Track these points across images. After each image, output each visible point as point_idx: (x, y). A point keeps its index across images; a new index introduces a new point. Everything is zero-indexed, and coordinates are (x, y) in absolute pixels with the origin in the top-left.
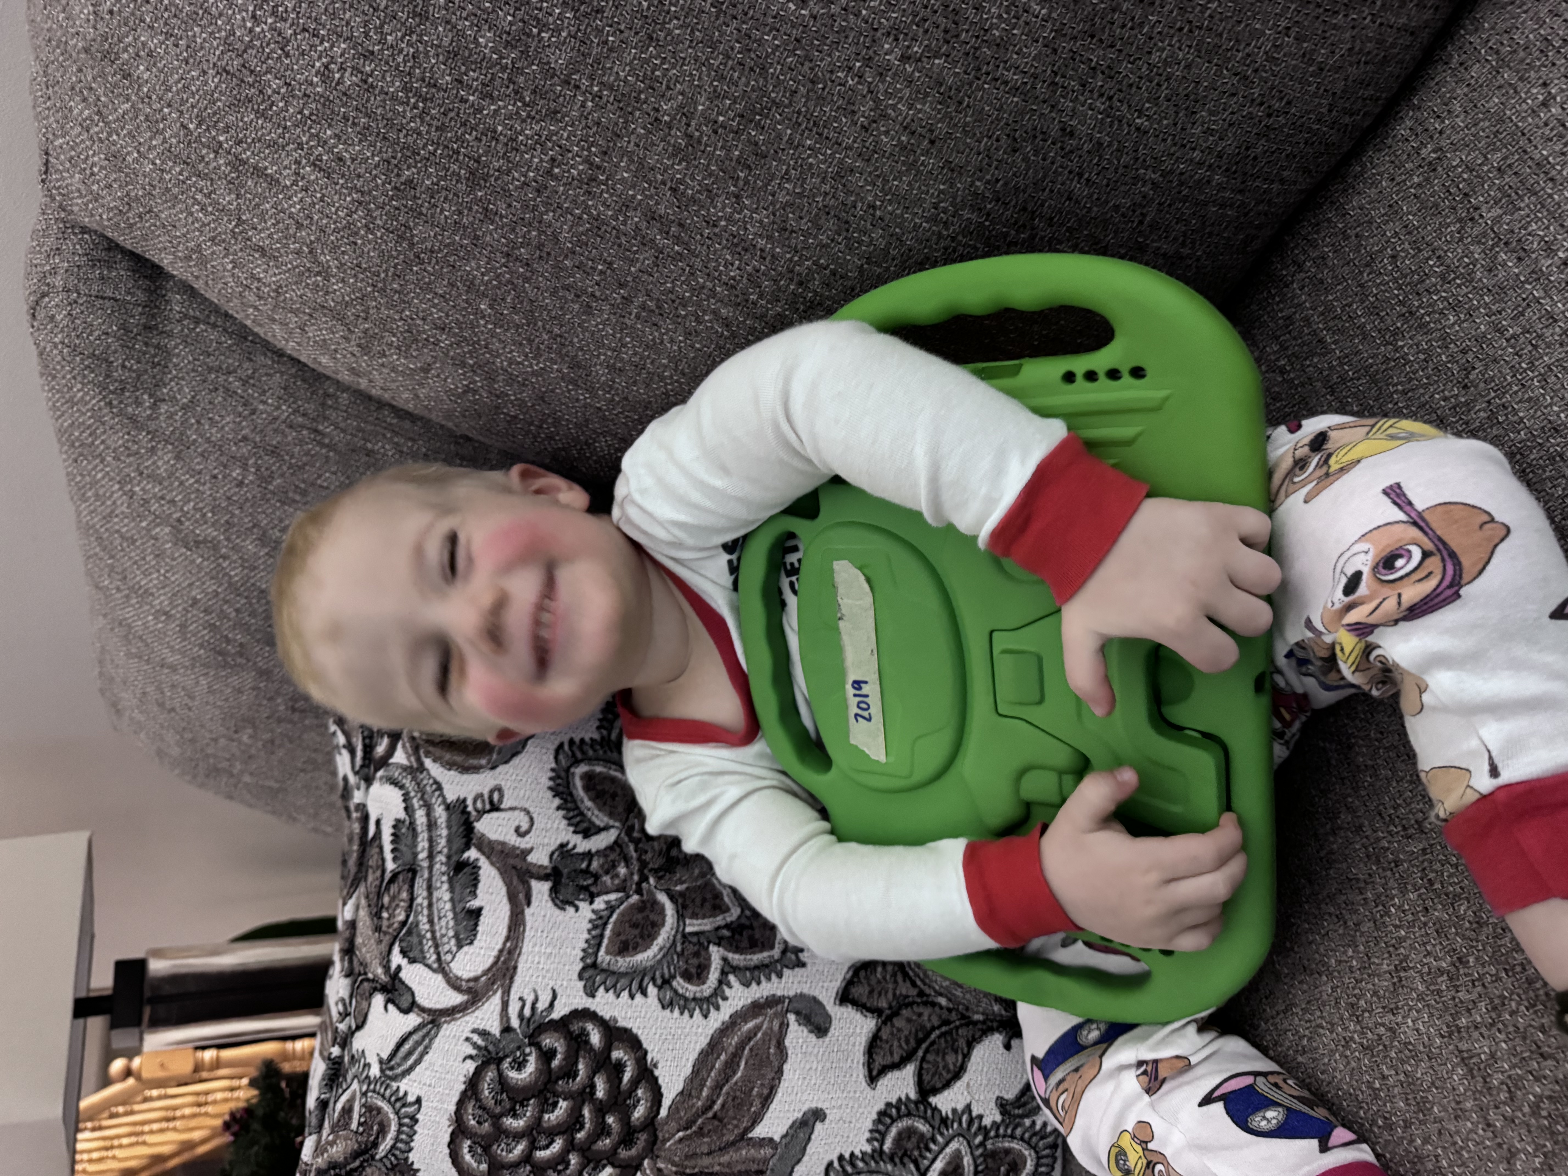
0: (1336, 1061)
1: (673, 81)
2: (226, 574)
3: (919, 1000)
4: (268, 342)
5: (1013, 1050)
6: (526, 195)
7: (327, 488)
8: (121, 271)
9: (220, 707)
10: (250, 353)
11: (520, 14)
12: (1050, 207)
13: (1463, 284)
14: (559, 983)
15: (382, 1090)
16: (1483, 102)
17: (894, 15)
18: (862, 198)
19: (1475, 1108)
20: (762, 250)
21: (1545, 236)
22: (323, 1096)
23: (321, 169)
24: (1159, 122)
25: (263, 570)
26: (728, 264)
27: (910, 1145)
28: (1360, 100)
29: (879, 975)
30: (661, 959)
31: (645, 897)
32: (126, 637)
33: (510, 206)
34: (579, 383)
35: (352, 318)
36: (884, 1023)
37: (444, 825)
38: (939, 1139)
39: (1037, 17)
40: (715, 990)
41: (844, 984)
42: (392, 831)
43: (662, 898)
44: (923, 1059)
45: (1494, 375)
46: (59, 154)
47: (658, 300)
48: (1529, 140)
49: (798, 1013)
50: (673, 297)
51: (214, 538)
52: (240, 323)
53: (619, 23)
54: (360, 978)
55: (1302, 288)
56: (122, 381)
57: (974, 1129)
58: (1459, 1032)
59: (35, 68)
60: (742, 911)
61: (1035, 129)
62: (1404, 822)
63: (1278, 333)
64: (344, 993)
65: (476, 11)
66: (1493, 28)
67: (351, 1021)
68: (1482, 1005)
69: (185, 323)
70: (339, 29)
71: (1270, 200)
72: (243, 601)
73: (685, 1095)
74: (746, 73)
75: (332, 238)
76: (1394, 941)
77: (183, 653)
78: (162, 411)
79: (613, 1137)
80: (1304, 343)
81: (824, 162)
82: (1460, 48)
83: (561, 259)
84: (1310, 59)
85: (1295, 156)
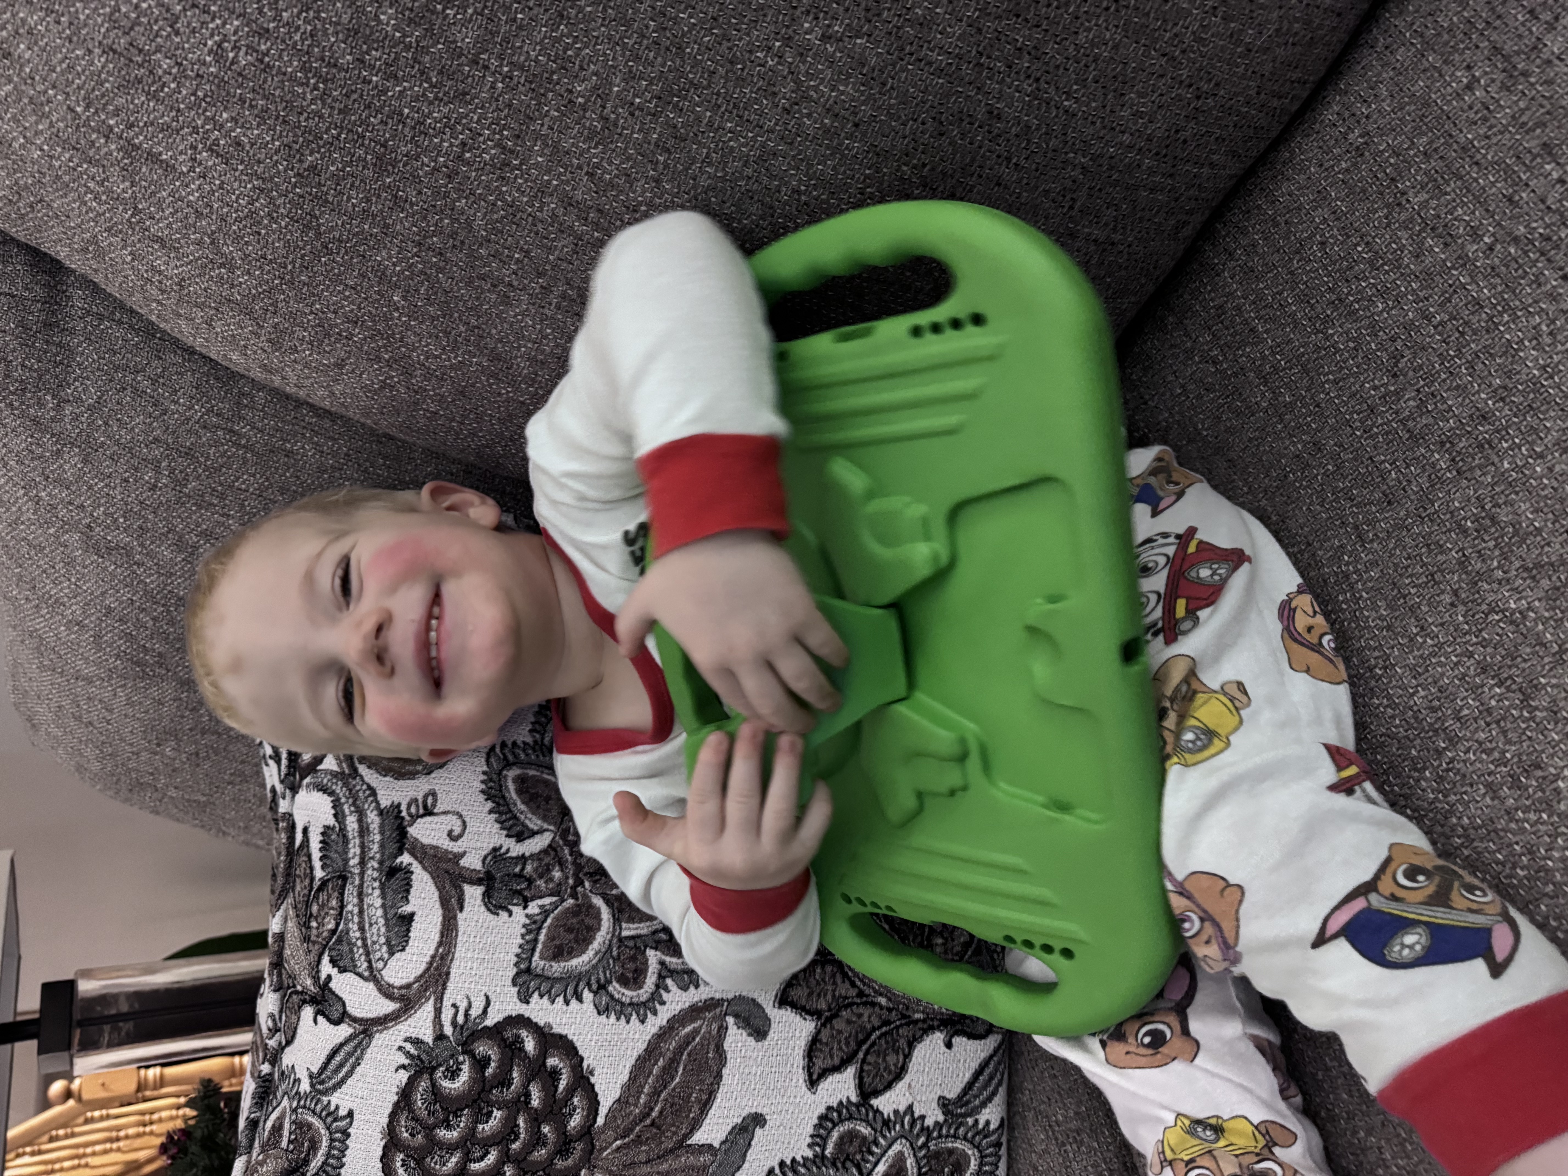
1: (586, 61)
3: (859, 1001)
5: (955, 1048)
6: (436, 181)
8: (18, 266)
10: (158, 351)
13: (1391, 270)
14: (493, 989)
15: (313, 1106)
16: (1408, 85)
18: (786, 183)
21: (1471, 220)
22: (254, 1114)
23: (218, 155)
24: (1088, 105)
25: (180, 577)
27: (852, 1150)
28: (1288, 83)
29: (817, 977)
30: (597, 964)
33: (420, 193)
36: (824, 1025)
37: (376, 831)
38: (882, 1141)
40: (652, 994)
42: (320, 838)
43: (598, 901)
44: (864, 1061)
45: (1423, 363)
48: (1455, 124)
49: (736, 1016)
54: (289, 992)
56: (22, 381)
57: (916, 1130)
61: (961, 112)
63: (1211, 322)
64: (274, 1008)
66: (1417, 11)
67: (280, 1037)
69: (88, 319)
71: (1200, 185)
73: (622, 1102)
74: (662, 52)
75: (234, 227)
78: (67, 412)
79: (548, 1147)
81: (746, 145)
82: (1386, 31)
83: (475, 247)
84: (1238, 39)
85: (1224, 140)
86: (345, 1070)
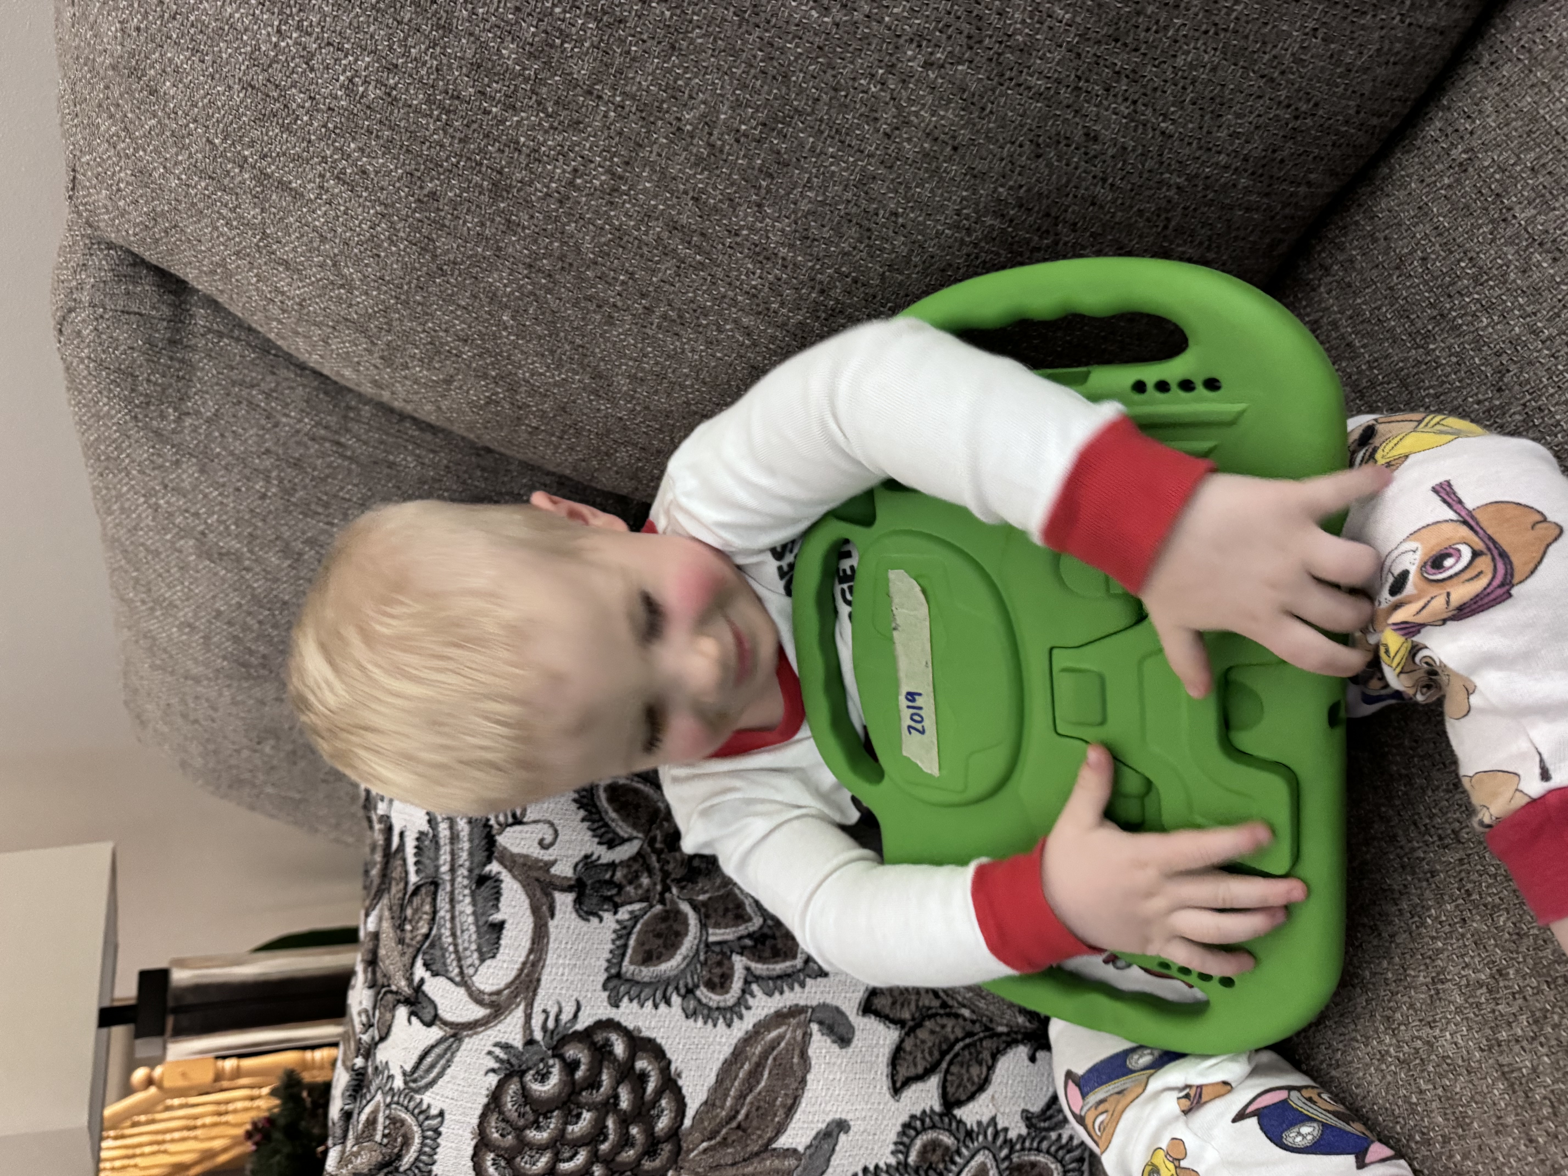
0: (1371, 1075)
1: (695, 90)
2: (249, 586)
3: (942, 1011)
4: (291, 355)
5: (1039, 1062)
6: (548, 206)
7: (349, 500)
8: (147, 287)
9: (243, 718)
10: (273, 367)
11: (543, 25)
12: (1073, 212)
13: (1497, 285)
14: (583, 994)
15: (406, 1103)
16: (1515, 101)
17: (917, 22)
18: (884, 205)
19: (1517, 1124)
20: (784, 259)
22: (347, 1107)
23: (345, 183)
24: (1184, 126)
25: (285, 582)
26: (750, 273)
27: (934, 1158)
28: (1388, 102)
30: (685, 969)
31: (668, 907)
32: (150, 649)
33: (532, 217)
34: (601, 393)
35: (375, 330)
36: (908, 1034)
37: (466, 839)
38: (964, 1151)
39: (1061, 22)
40: (739, 999)
41: (866, 995)
42: (415, 843)
43: (685, 907)
44: (947, 1071)
45: (1530, 378)
46: (86, 171)
47: (680, 309)
49: (821, 1023)
50: (694, 306)
51: (237, 550)
52: (264, 336)
53: (641, 33)
54: (384, 990)
55: (1329, 292)
56: (147, 395)
57: (999, 1142)
58: (1499, 1045)
59: (64, 85)
60: (765, 921)
61: (1058, 135)
62: (1440, 832)
64: (367, 1004)
65: (498, 22)
66: (1525, 27)
67: (375, 1033)
68: (1523, 1018)
69: (209, 336)
70: (363, 43)
71: (1296, 203)
72: (267, 613)
73: (709, 1104)
74: (769, 81)
75: (356, 250)
76: (1431, 953)
77: (206, 664)
78: (187, 424)
79: (637, 1148)
81: (846, 169)
82: (1491, 47)
83: (583, 269)
84: (1338, 60)
85: (1322, 159)
86: (436, 1071)
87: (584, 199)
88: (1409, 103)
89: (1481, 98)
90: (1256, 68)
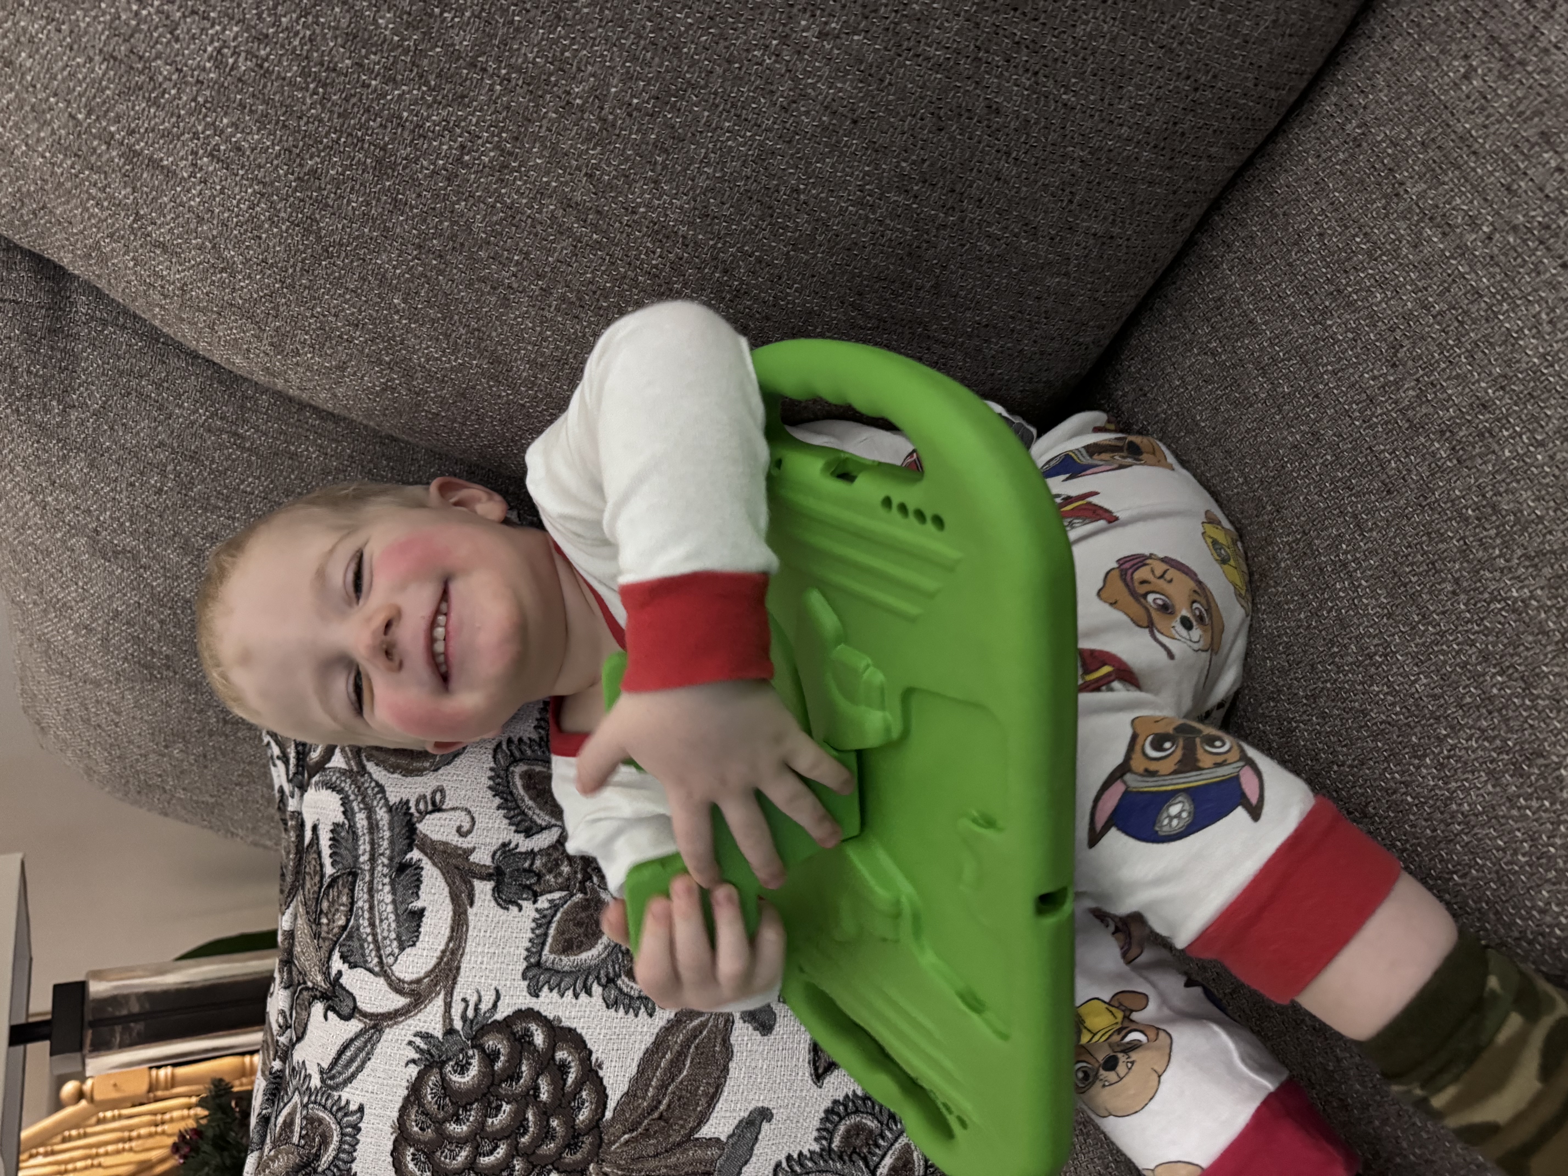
1: (584, 62)
6: (436, 183)
8: (22, 273)
12: (978, 188)
13: (1390, 261)
14: (503, 983)
15: (323, 1101)
16: (1405, 75)
18: (785, 182)
20: (684, 237)
21: (1469, 210)
22: (265, 1110)
23: (219, 160)
24: (1086, 98)
26: (650, 252)
28: (1286, 74)
30: (606, 958)
31: (589, 896)
33: (419, 195)
37: (385, 827)
38: (888, 1134)
42: (330, 835)
48: (1452, 113)
50: (594, 288)
54: (300, 988)
63: (1209, 314)
64: (284, 1005)
67: (290, 1034)
73: (630, 1096)
74: (659, 53)
79: (557, 1141)
80: (1235, 325)
81: (744, 144)
82: (1383, 21)
83: (475, 250)
84: (1235, 31)
85: (1222, 132)
86: (355, 1065)
87: (473, 176)
88: (1305, 77)
89: (1373, 73)
90: (1155, 38)
